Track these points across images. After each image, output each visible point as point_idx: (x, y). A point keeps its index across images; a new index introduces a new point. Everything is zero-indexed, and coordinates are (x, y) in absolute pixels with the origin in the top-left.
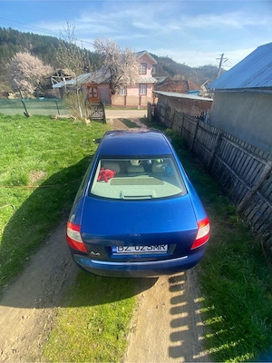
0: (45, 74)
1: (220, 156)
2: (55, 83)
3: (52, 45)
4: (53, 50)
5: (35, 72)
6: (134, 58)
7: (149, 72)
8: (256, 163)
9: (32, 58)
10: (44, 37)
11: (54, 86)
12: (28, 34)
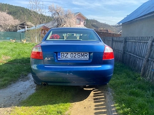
0: (14, 24)
1: (127, 51)
2: (19, 29)
3: (21, 11)
4: (21, 14)
5: (7, 23)
6: (73, 15)
7: (82, 23)
8: (145, 44)
9: (8, 15)
10: (16, 7)
11: (18, 31)
12: (6, 5)
